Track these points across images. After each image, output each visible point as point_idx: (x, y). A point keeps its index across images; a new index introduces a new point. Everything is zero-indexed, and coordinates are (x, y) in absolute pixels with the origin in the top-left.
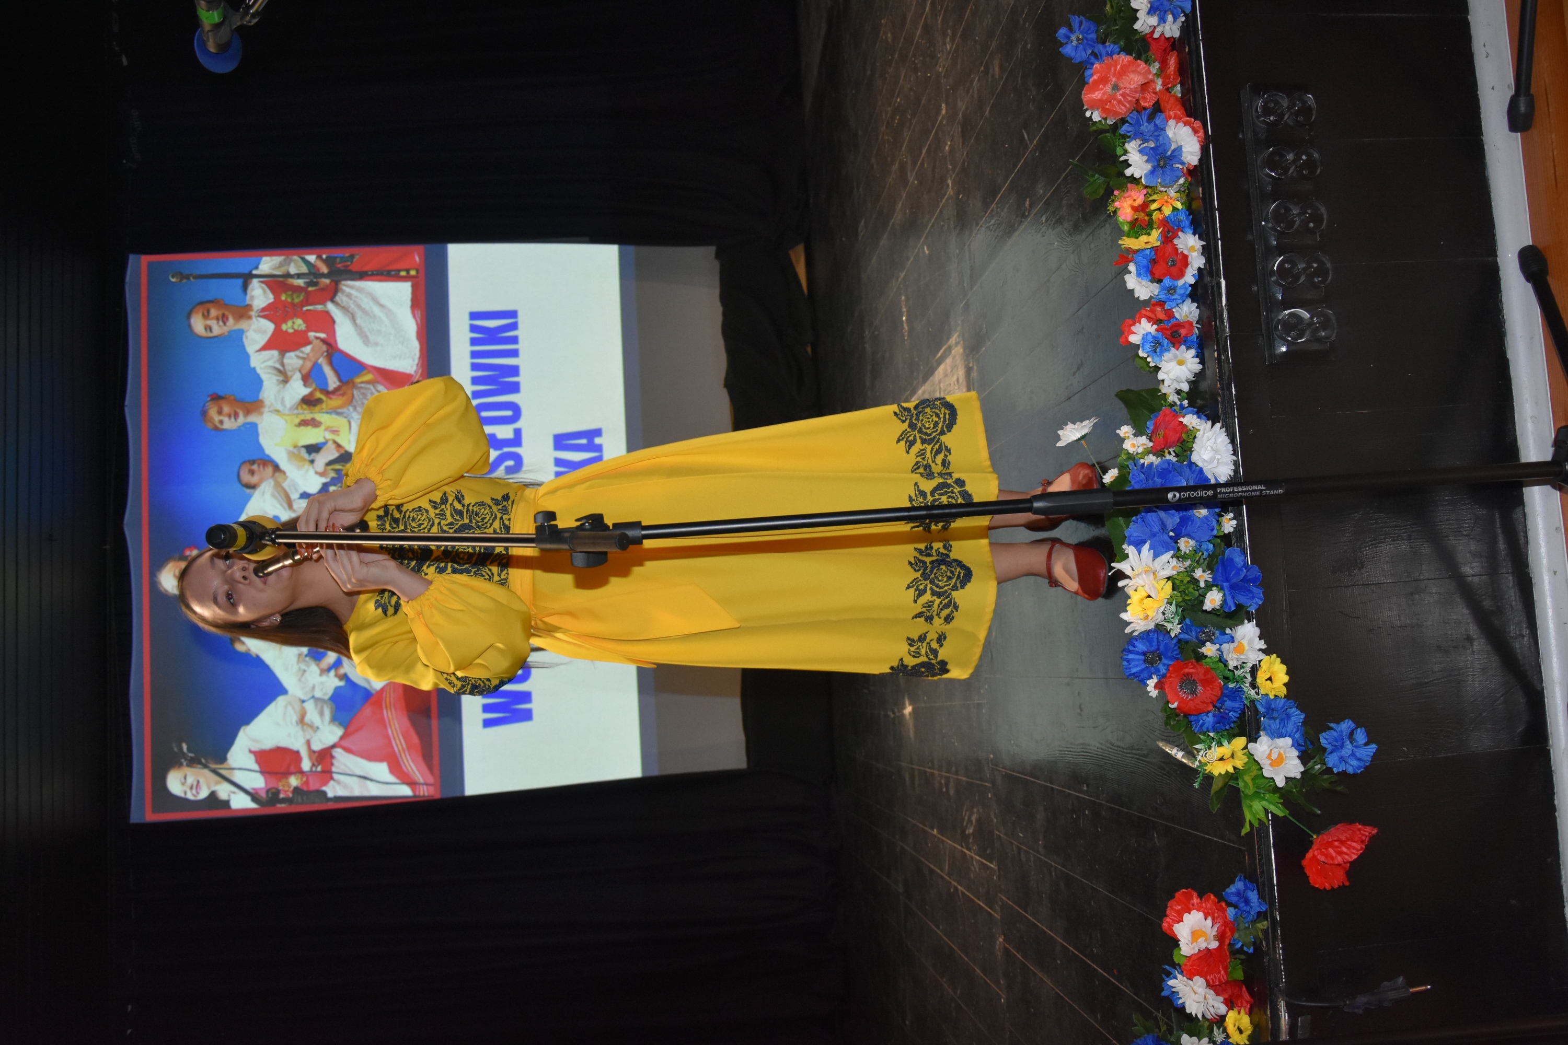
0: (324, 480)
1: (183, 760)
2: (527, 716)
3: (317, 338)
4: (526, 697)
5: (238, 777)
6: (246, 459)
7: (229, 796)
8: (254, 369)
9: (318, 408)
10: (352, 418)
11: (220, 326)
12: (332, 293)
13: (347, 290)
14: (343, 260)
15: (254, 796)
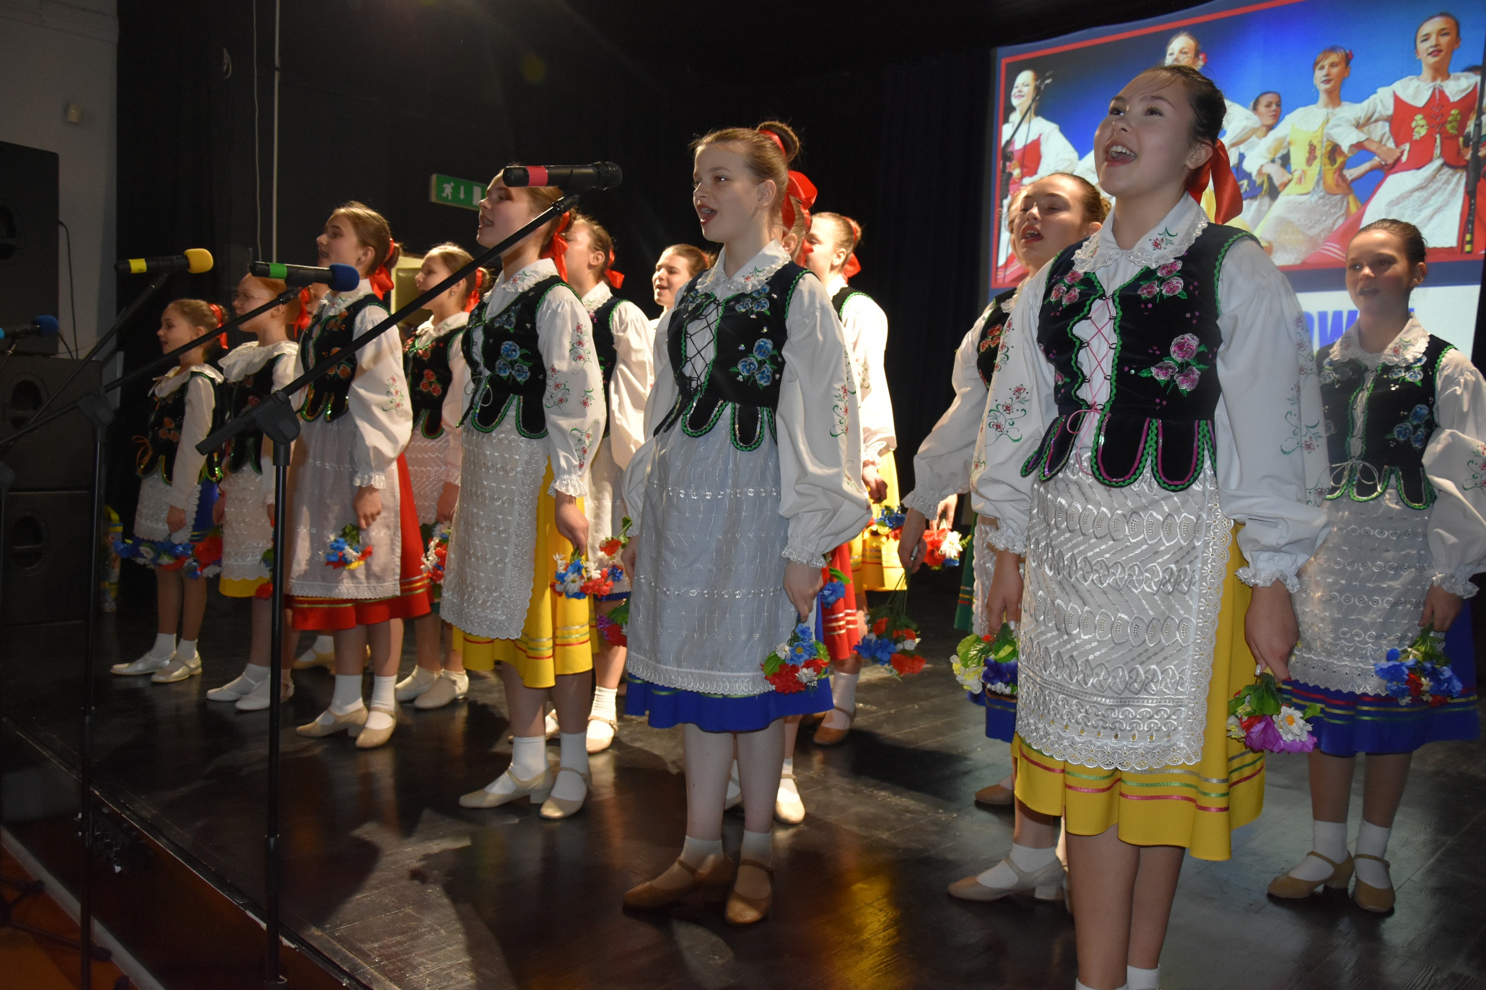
0: (1254, 174)
1: (1040, 81)
3: (1402, 153)
6: (1282, 98)
7: (1012, 122)
8: (1375, 92)
9: (1326, 161)
10: (1313, 196)
11: (1428, 49)
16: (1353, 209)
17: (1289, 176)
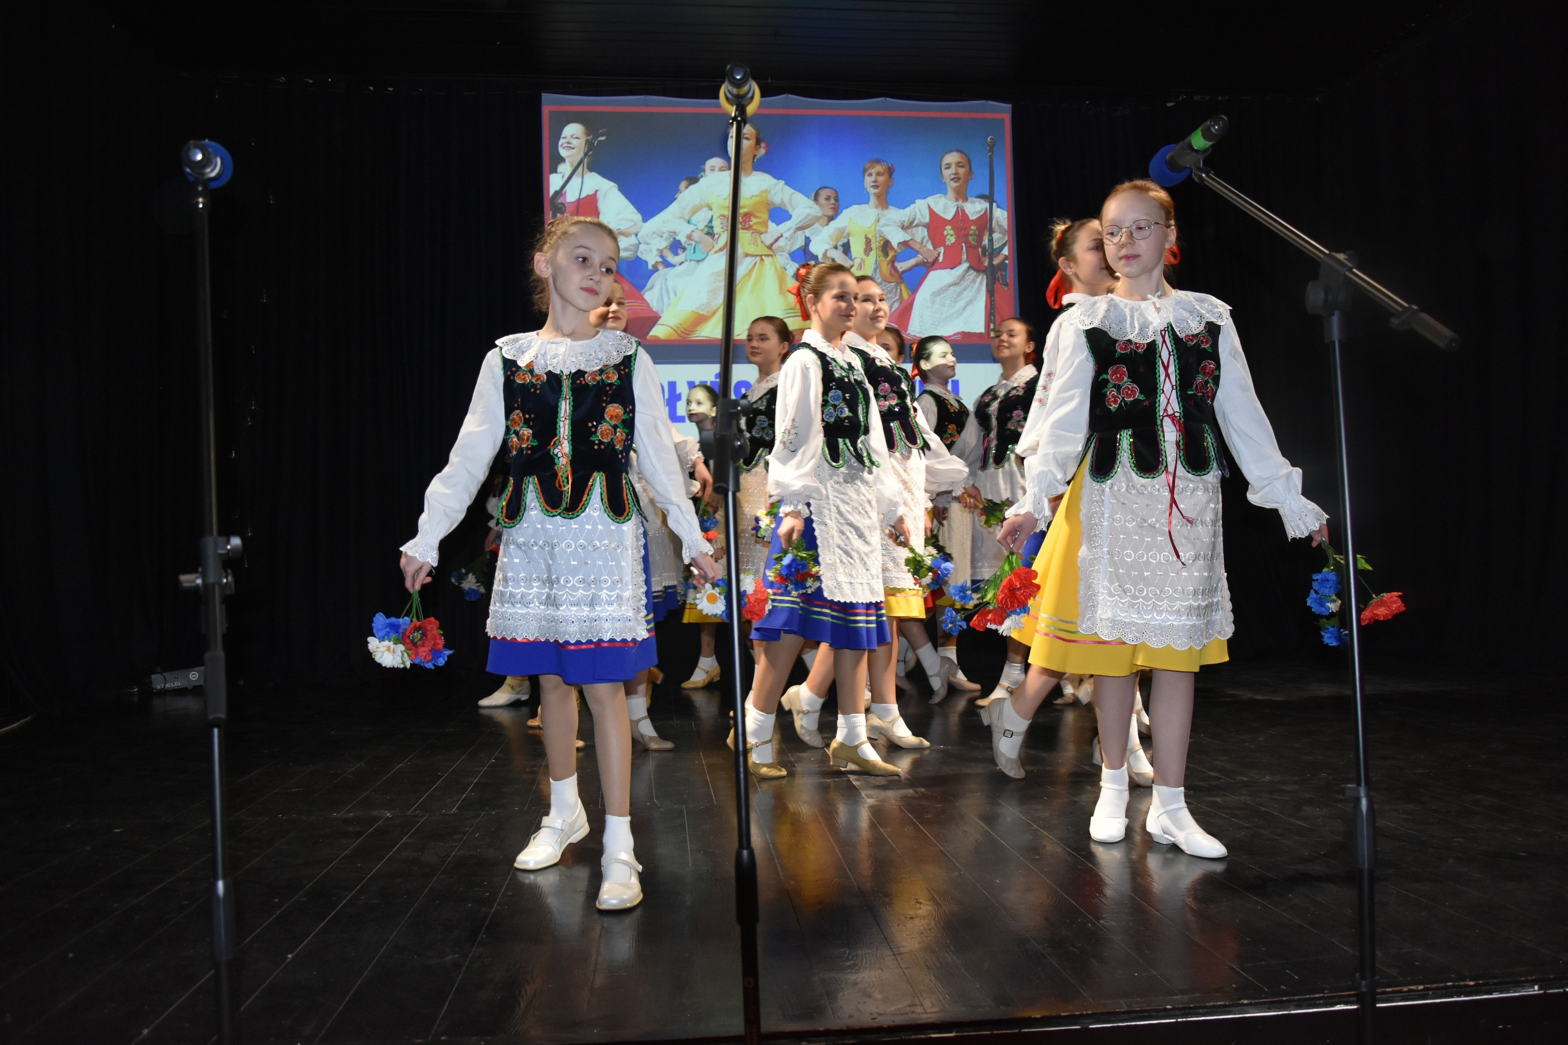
0: (820, 257)
1: (591, 137)
3: (939, 254)
5: (576, 180)
6: (839, 194)
7: (561, 173)
8: (914, 202)
9: (881, 253)
11: (950, 175)
12: (976, 267)
13: (979, 280)
14: (1004, 277)
15: (560, 193)
16: (906, 296)
17: (851, 263)
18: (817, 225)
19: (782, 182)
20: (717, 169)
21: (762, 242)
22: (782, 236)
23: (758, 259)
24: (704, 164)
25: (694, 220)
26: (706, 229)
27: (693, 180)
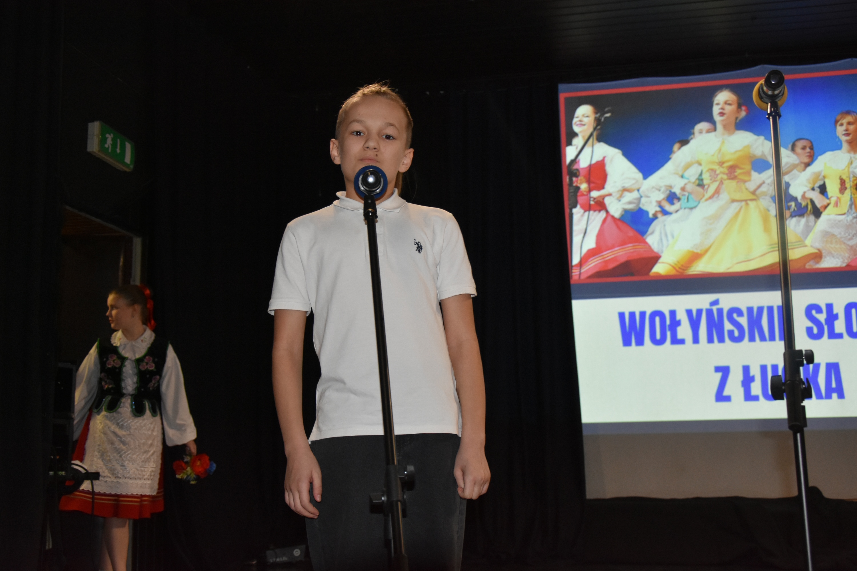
0: (799, 198)
1: (599, 114)
2: (627, 342)
4: (640, 342)
5: (587, 150)
6: (814, 144)
7: (575, 145)
9: (855, 191)
10: (848, 216)
15: (574, 161)
18: (795, 172)
19: (762, 138)
20: (704, 132)
21: (747, 189)
22: (764, 183)
23: (743, 203)
24: (693, 128)
25: (686, 175)
26: (697, 182)
27: (684, 142)
